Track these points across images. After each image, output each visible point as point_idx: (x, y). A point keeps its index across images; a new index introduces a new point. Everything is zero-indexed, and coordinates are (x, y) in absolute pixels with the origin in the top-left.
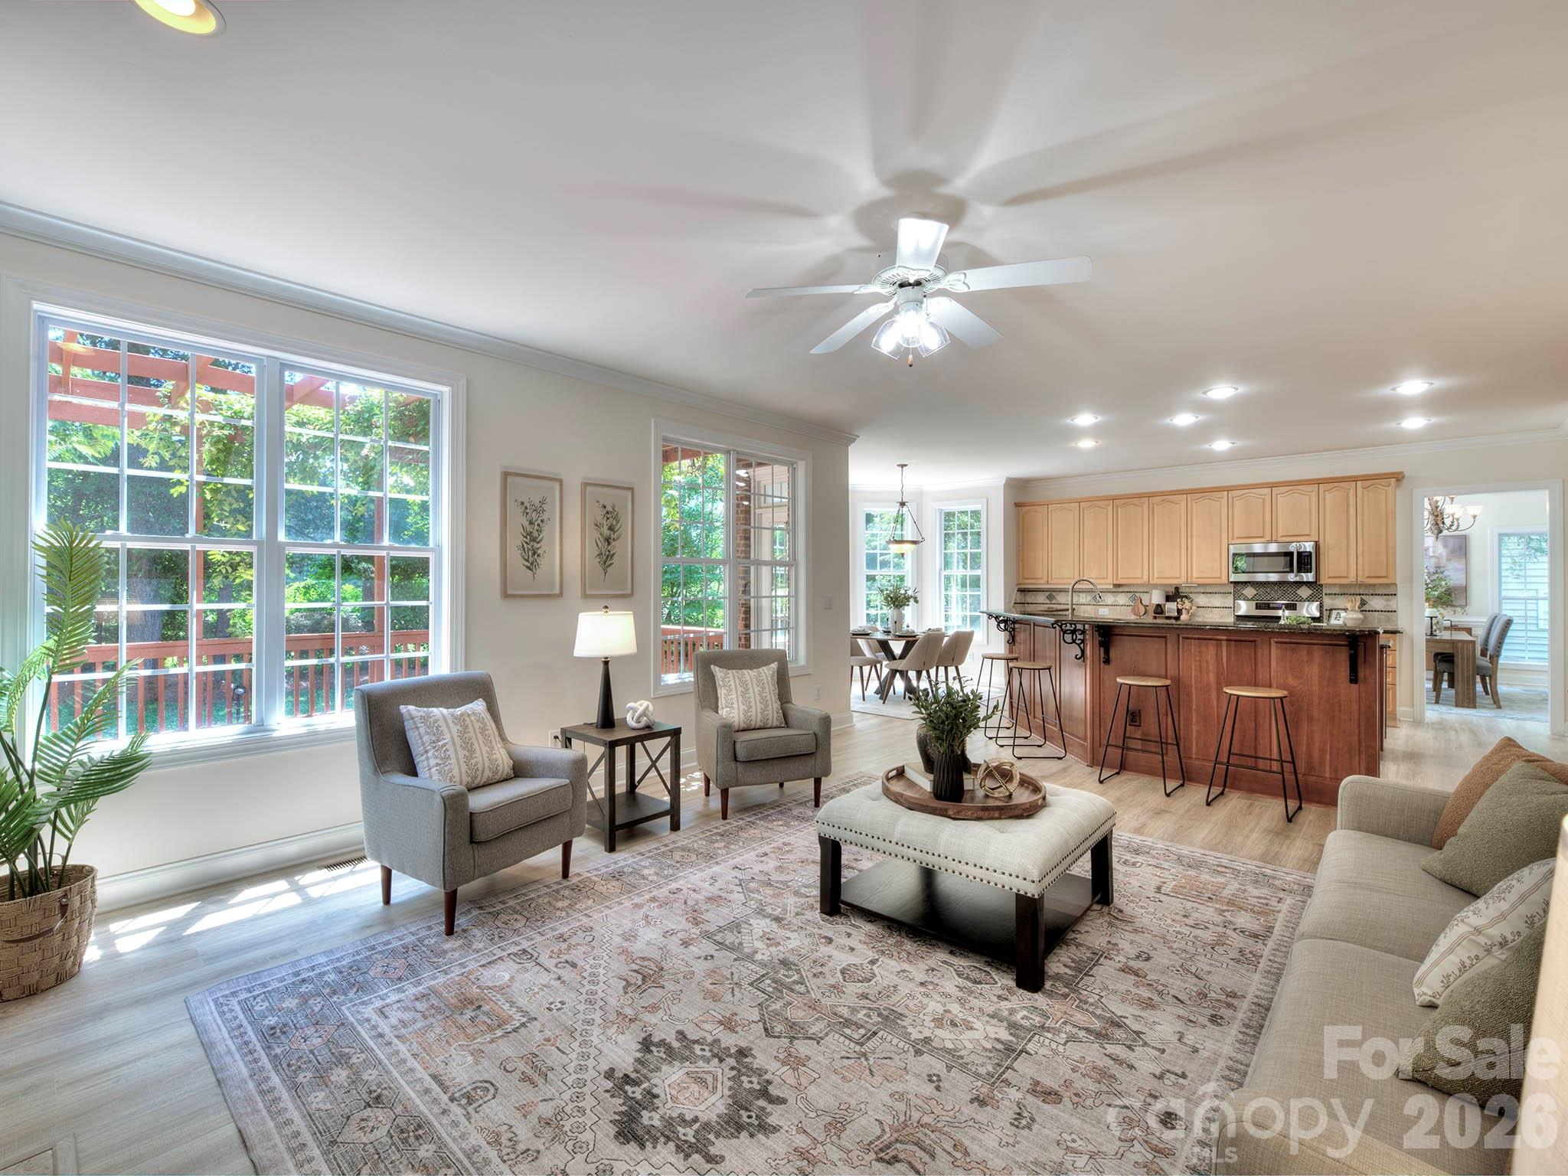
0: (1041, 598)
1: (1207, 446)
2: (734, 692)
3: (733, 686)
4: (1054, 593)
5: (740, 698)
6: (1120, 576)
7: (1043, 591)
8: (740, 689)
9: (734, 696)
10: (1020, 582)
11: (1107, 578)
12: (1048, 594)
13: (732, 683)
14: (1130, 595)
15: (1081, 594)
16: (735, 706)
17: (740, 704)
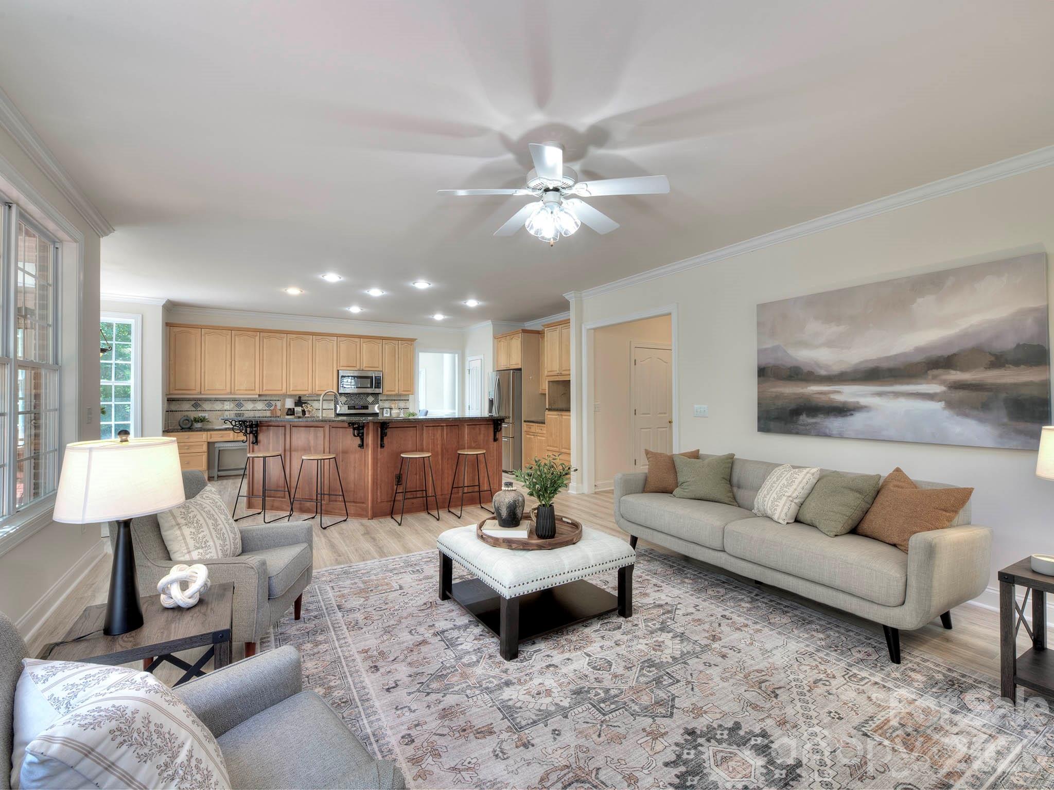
0: (186, 406)
1: (347, 309)
2: (205, 528)
3: (202, 521)
4: (199, 402)
5: (214, 533)
6: (265, 389)
7: (189, 400)
8: (210, 522)
9: (206, 532)
10: (171, 392)
11: (254, 390)
12: (193, 402)
13: (199, 517)
14: (266, 402)
15: (225, 402)
16: (211, 543)
17: (215, 539)
